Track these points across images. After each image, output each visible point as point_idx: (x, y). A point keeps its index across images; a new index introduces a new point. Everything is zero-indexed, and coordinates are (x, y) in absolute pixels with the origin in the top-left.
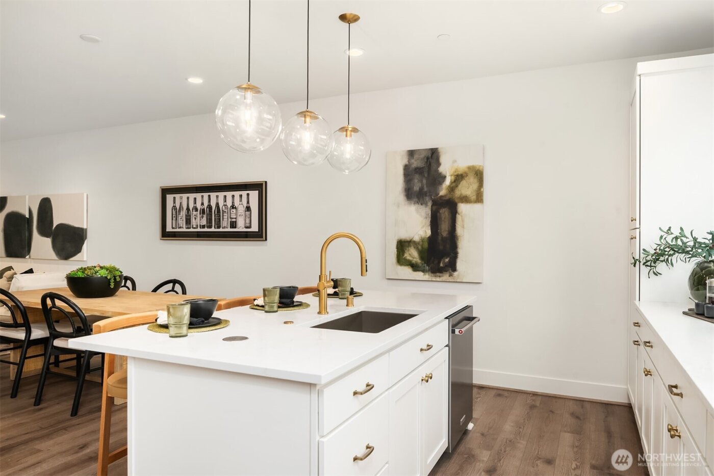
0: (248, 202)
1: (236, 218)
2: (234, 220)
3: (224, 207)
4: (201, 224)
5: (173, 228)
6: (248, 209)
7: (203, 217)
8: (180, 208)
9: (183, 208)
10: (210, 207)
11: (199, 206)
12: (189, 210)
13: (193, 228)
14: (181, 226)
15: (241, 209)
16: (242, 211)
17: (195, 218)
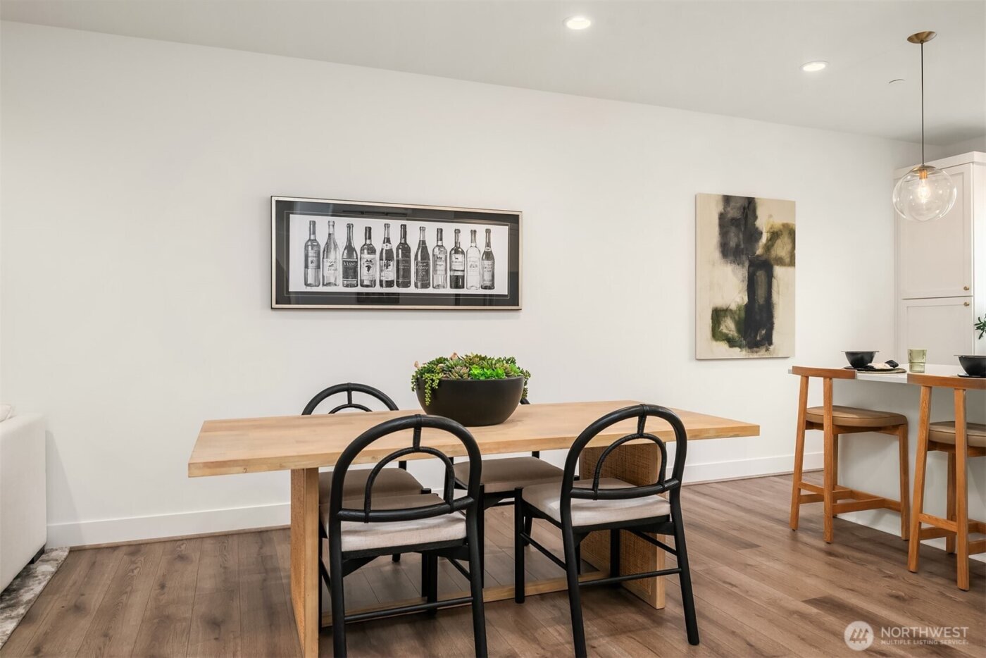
0: (488, 245)
1: (463, 271)
2: (460, 274)
3: (437, 250)
4: (384, 279)
5: (306, 284)
6: (488, 255)
7: (387, 266)
8: (328, 245)
9: (336, 246)
10: (405, 248)
11: (377, 243)
12: (354, 250)
13: (362, 286)
14: (332, 280)
15: (474, 255)
16: (477, 259)
17: (369, 268)
